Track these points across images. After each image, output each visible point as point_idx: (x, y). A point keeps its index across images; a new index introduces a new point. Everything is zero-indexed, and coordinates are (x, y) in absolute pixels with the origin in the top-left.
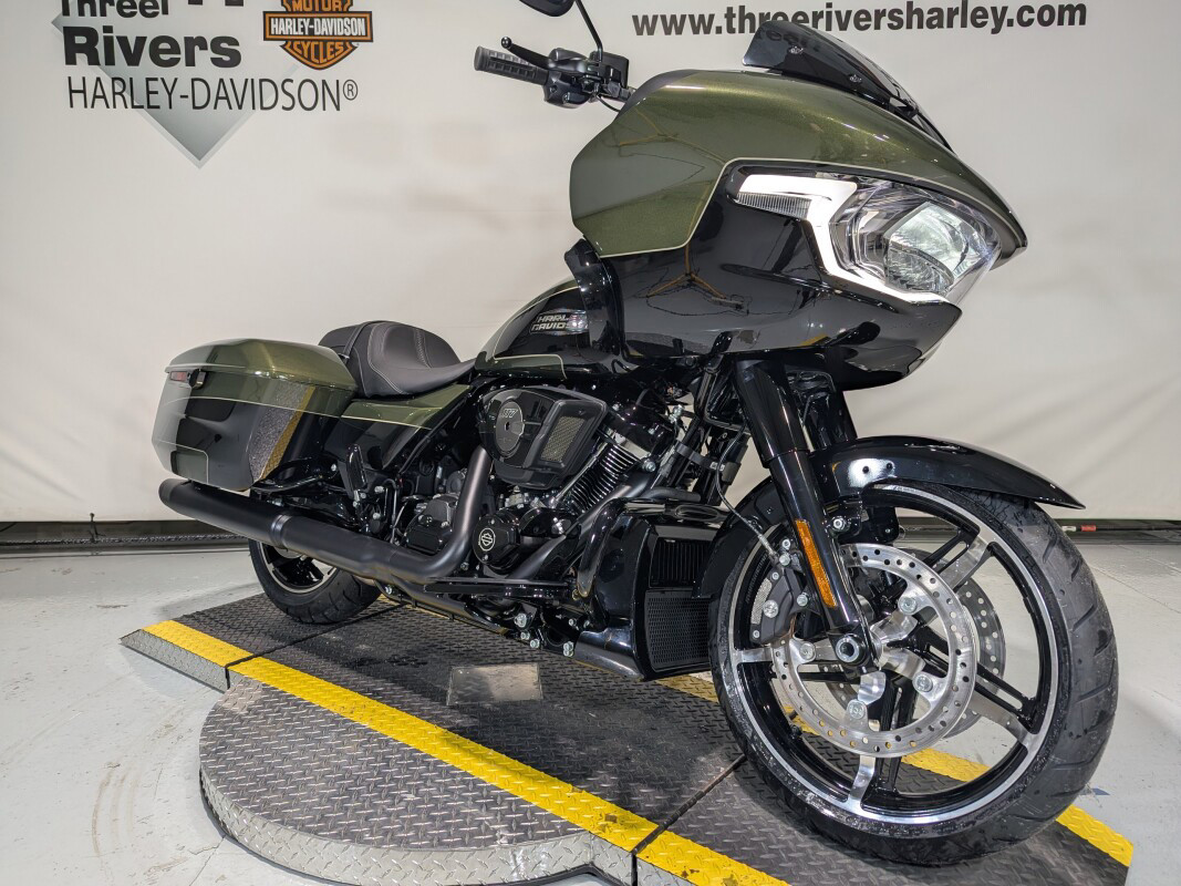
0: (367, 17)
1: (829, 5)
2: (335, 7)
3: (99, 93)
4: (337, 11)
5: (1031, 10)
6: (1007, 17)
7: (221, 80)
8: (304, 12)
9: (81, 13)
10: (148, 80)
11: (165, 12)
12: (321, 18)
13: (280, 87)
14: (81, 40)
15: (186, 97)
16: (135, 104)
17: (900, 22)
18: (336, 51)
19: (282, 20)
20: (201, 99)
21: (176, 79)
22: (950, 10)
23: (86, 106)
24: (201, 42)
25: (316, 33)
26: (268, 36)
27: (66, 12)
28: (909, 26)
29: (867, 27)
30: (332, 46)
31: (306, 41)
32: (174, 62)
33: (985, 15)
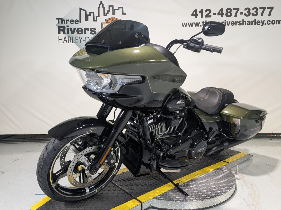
1: (225, 20)
3: (65, 40)
5: (270, 21)
6: (265, 22)
9: (62, 23)
10: (76, 37)
11: (80, 23)
14: (62, 29)
15: (84, 41)
21: (82, 37)
22: (252, 21)
23: (62, 43)
24: (88, 29)
26: (102, 28)
27: (59, 23)
29: (234, 25)
32: (82, 33)
33: (260, 22)
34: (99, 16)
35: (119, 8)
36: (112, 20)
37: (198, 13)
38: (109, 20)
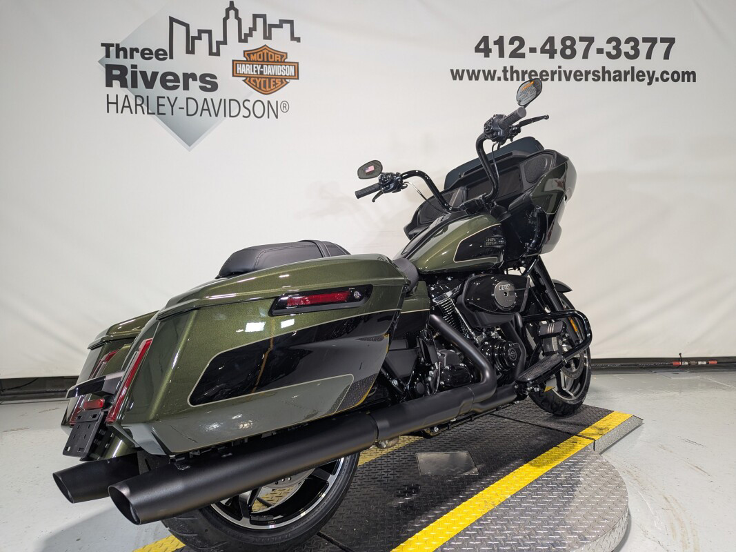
0: (296, 66)
1: (560, 67)
2: (276, 59)
4: (278, 61)
5: (667, 73)
6: (655, 76)
7: (205, 99)
8: (257, 61)
9: (118, 56)
10: (158, 97)
11: (171, 57)
12: (268, 65)
13: (242, 104)
14: (116, 72)
15: (183, 108)
16: (150, 112)
17: (599, 77)
18: (276, 84)
19: (244, 65)
20: (192, 110)
21: (176, 98)
22: (625, 71)
23: (117, 112)
24: (193, 76)
25: (264, 73)
26: (235, 74)
27: (108, 55)
28: (604, 80)
29: (581, 80)
30: (274, 81)
31: (258, 78)
32: (176, 87)
33: (644, 75)
34: (225, 42)
35: (282, 22)
36: (261, 53)
37: (491, 45)
38: (253, 54)
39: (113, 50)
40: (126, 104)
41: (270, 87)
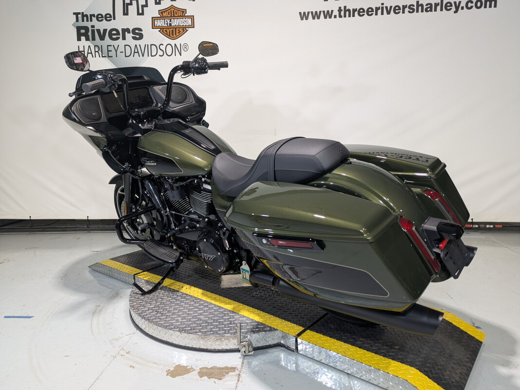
0: (192, 18)
1: (382, 4)
2: (179, 14)
4: (180, 16)
5: (472, 2)
6: (461, 5)
7: (136, 45)
8: (167, 17)
9: (83, 21)
10: (108, 46)
11: (114, 19)
12: (174, 19)
13: (158, 48)
14: (83, 31)
15: (123, 52)
16: (103, 56)
18: (180, 32)
19: (159, 20)
20: (128, 54)
21: (118, 45)
22: (435, 4)
24: (128, 30)
25: (172, 25)
26: (154, 27)
27: (77, 20)
28: (417, 11)
29: (399, 12)
30: (178, 30)
31: (168, 28)
32: (117, 39)
33: (451, 5)
34: (146, 5)
36: (169, 11)
38: (165, 12)
39: (80, 16)
40: (90, 52)
41: (176, 34)
